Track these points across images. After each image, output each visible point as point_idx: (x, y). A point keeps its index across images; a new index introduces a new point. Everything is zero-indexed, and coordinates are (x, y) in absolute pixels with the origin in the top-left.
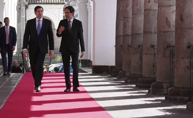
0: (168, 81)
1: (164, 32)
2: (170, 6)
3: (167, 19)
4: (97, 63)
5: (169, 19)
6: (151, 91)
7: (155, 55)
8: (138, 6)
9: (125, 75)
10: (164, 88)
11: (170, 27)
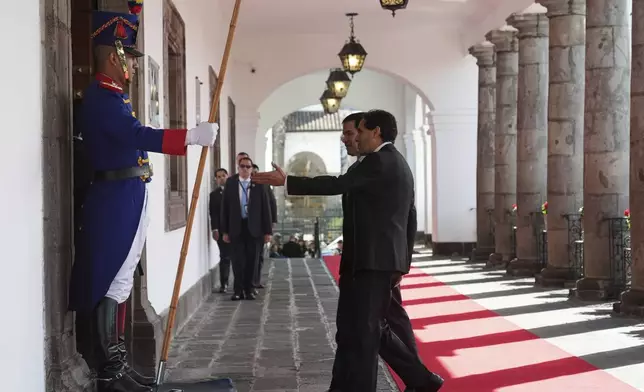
0: (605, 277)
1: (597, 196)
2: (607, 151)
3: (601, 174)
4: (442, 237)
5: (604, 174)
6: (577, 294)
7: (570, 230)
8: (529, 148)
9: (501, 259)
10: (599, 289)
11: (606, 186)
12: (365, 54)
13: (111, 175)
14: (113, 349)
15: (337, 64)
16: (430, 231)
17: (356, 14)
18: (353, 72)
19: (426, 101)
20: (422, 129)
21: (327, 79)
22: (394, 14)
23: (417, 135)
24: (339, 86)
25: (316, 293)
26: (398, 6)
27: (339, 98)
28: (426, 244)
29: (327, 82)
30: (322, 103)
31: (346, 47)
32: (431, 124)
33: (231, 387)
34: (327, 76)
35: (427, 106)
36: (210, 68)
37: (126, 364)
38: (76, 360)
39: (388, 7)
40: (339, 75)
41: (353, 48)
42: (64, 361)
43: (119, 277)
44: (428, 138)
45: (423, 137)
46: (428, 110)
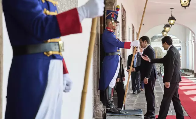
12: (175, 20)
13: (110, 54)
14: (110, 101)
15: (167, 23)
16: (193, 70)
17: (173, 9)
18: (172, 25)
19: (193, 32)
20: (191, 41)
21: (164, 27)
22: (185, 9)
23: (190, 42)
24: (167, 29)
25: (161, 86)
26: (187, 6)
27: (167, 32)
28: (192, 73)
29: (164, 28)
30: (162, 33)
31: (170, 18)
32: (194, 39)
33: (142, 111)
34: (164, 26)
35: (193, 34)
36: (132, 24)
37: (114, 105)
38: (100, 103)
39: (184, 7)
40: (167, 26)
41: (172, 18)
42: (97, 103)
43: (112, 81)
44: (193, 43)
45: (192, 43)
46: (193, 35)
